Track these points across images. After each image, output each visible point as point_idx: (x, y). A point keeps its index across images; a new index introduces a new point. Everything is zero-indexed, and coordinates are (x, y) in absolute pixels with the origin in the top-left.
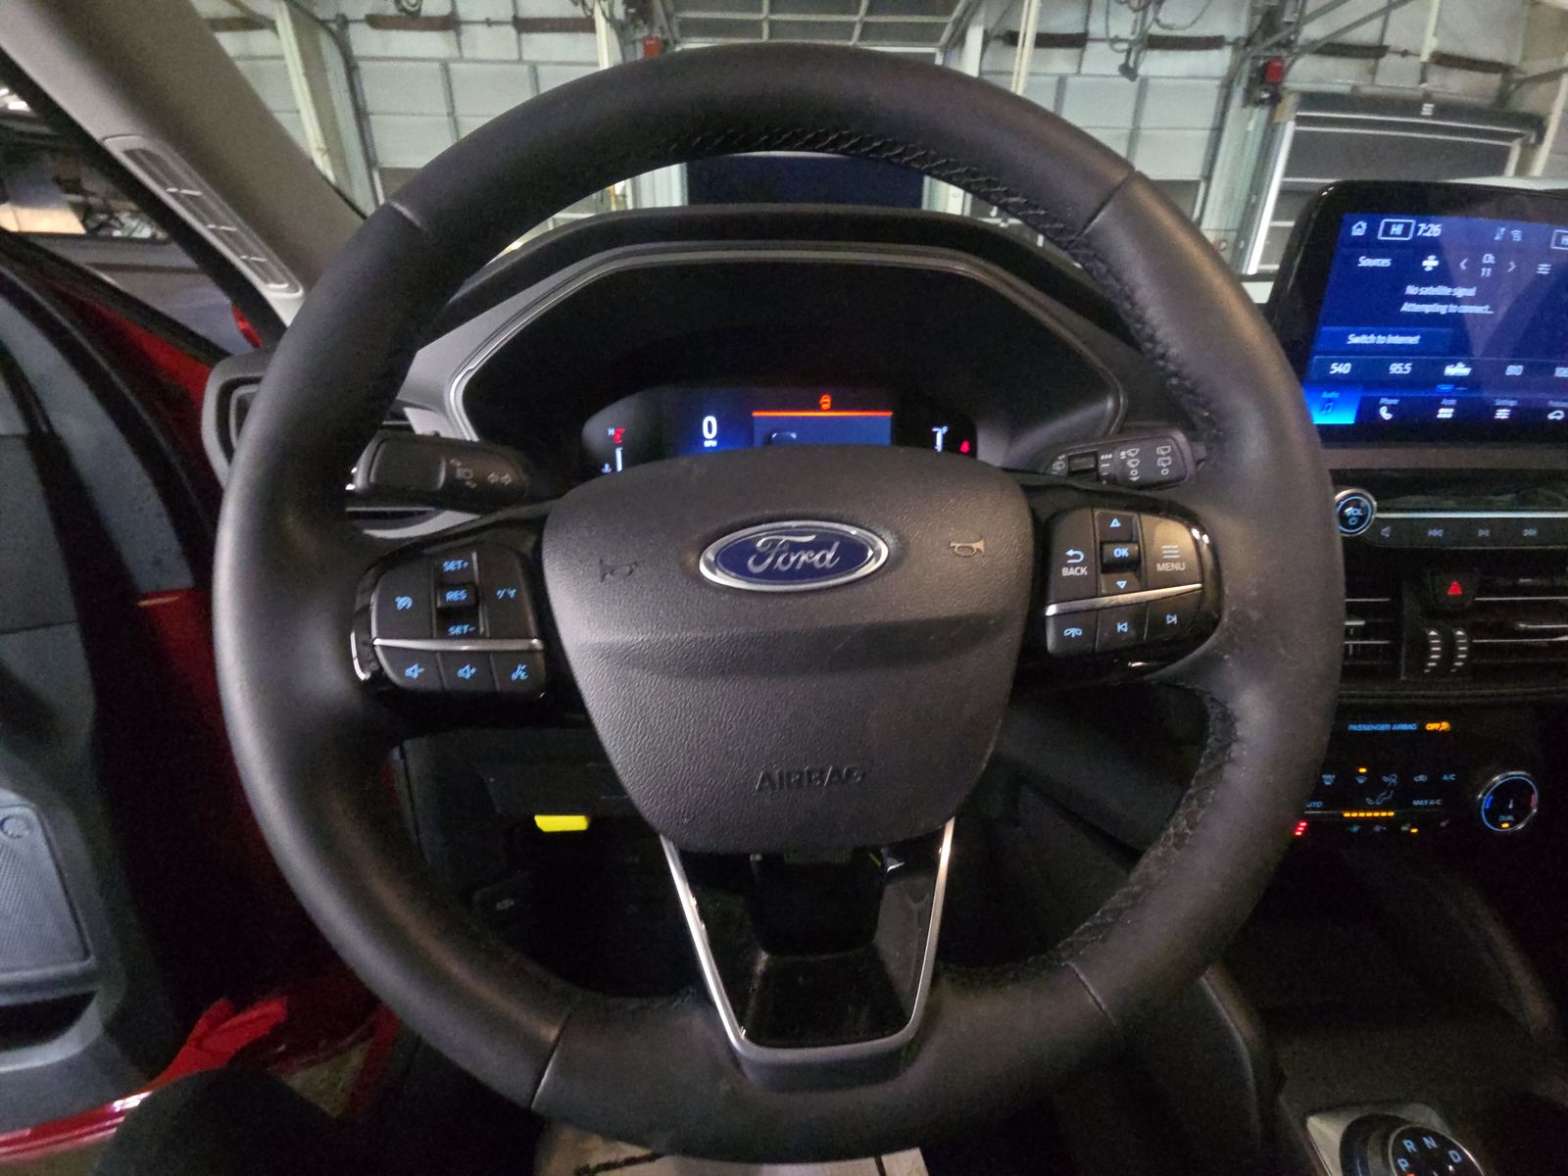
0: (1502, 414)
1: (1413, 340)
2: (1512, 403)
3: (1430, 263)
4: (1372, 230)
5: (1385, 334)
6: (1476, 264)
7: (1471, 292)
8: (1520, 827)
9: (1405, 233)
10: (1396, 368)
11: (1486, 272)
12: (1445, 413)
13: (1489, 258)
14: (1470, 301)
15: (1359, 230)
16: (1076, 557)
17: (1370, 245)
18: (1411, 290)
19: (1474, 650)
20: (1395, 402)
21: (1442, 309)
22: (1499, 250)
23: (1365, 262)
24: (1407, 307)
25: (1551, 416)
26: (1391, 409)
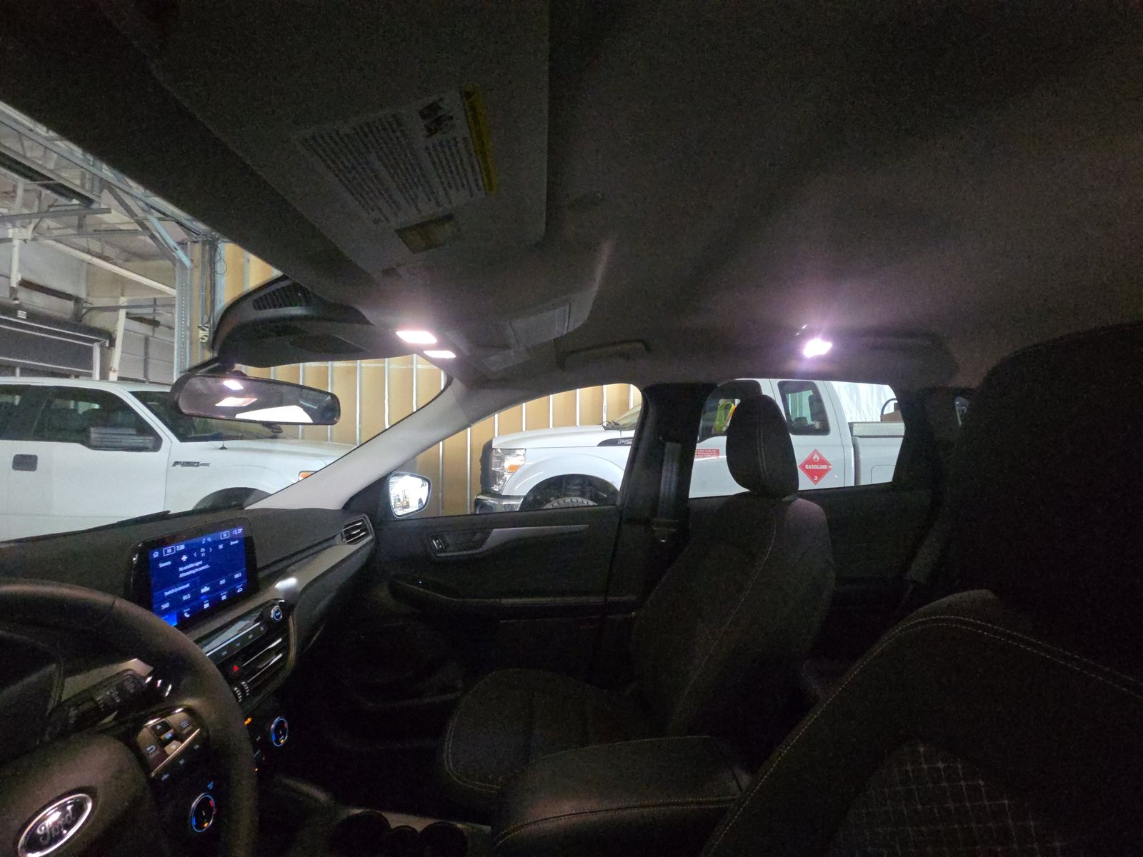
0: (224, 598)
1: (188, 585)
2: (225, 593)
3: (184, 558)
4: (161, 554)
5: (177, 587)
6: (199, 554)
7: (201, 563)
8: (286, 738)
9: (173, 551)
10: (185, 598)
11: (203, 555)
12: (206, 606)
13: (203, 550)
14: (200, 566)
15: (156, 555)
16: (151, 749)
17: (162, 559)
18: (181, 569)
19: (248, 684)
20: (189, 609)
21: (193, 572)
22: (204, 546)
23: (161, 565)
24: (182, 575)
25: (238, 591)
26: (188, 613)
